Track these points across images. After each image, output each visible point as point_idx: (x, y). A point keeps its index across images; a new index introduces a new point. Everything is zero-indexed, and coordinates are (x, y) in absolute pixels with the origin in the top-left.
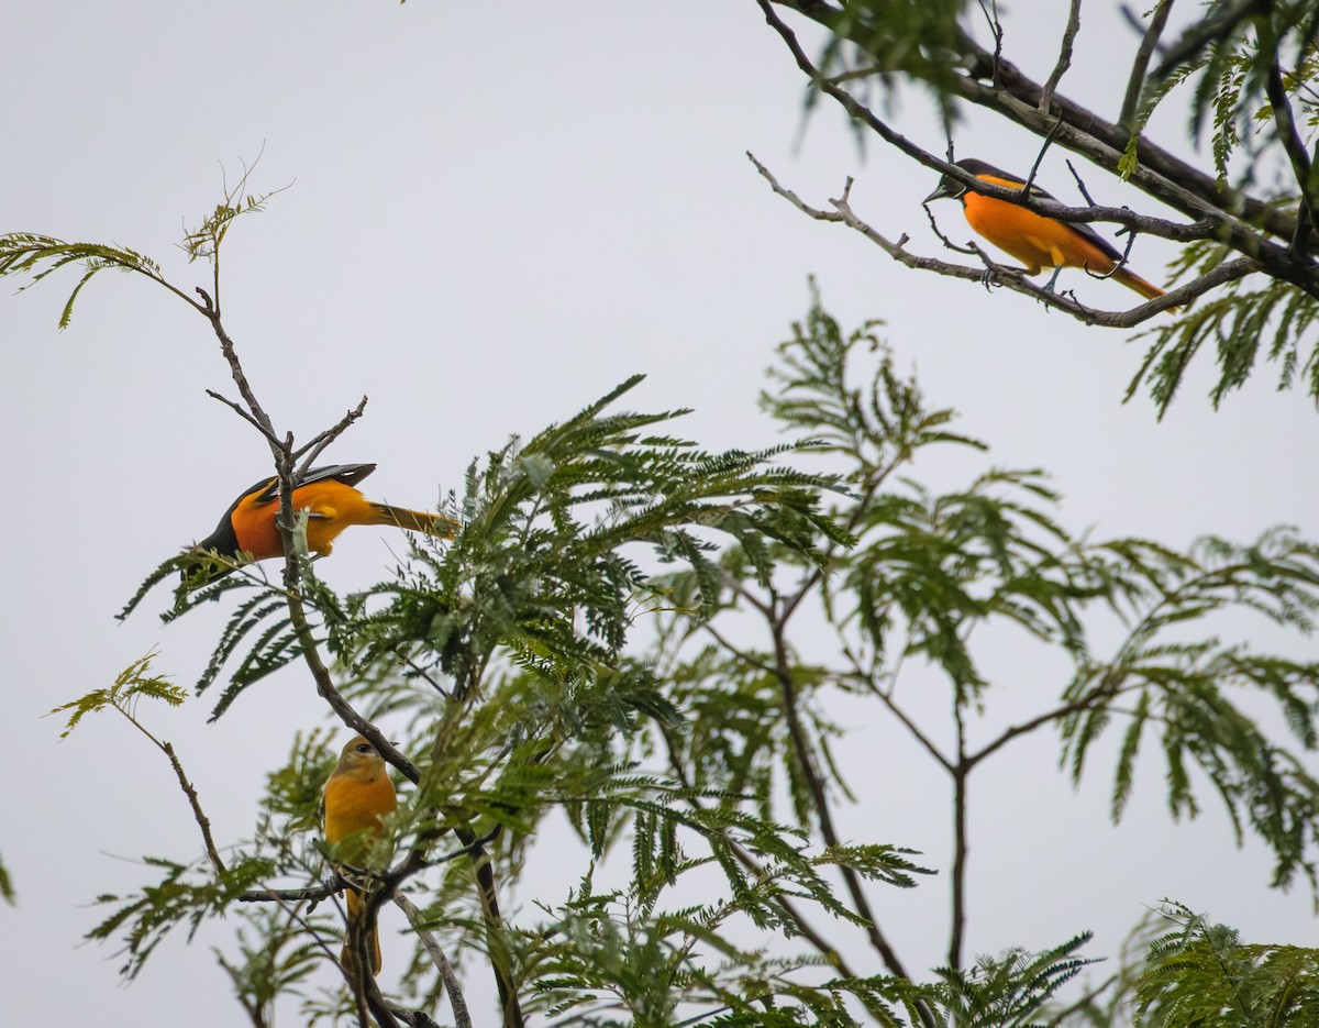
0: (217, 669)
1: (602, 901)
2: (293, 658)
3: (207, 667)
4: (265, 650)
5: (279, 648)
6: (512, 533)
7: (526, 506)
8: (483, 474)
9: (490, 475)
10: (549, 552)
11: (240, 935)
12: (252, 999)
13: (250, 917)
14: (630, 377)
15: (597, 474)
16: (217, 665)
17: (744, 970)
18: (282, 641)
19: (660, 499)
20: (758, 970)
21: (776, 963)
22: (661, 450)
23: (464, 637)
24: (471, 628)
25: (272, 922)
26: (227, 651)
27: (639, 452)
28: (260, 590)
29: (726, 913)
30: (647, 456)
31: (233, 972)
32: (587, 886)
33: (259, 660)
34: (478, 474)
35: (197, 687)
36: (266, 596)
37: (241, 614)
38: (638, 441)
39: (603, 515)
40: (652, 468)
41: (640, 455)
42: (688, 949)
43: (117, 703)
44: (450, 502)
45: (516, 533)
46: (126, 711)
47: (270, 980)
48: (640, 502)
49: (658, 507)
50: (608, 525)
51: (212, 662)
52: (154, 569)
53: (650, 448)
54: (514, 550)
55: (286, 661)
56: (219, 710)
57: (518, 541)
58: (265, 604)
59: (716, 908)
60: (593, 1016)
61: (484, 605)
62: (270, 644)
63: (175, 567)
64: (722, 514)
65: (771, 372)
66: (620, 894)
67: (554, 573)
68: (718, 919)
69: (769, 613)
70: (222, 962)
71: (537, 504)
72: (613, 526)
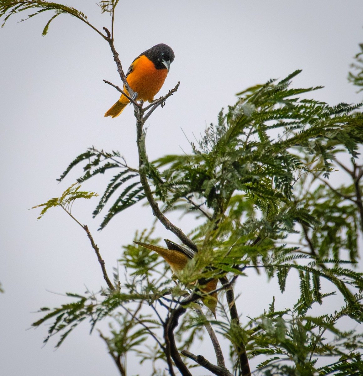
0: (103, 206)
1: (281, 314)
2: (138, 201)
3: (98, 204)
4: (126, 197)
5: (132, 196)
6: (239, 143)
7: (246, 130)
8: (226, 115)
9: (229, 116)
10: (256, 151)
11: (110, 325)
12: (116, 354)
13: (115, 317)
14: (294, 71)
15: (278, 115)
16: (103, 204)
17: (345, 340)
18: (134, 193)
19: (308, 126)
20: (352, 340)
21: (360, 336)
22: (308, 105)
23: (217, 191)
24: (221, 186)
25: (125, 318)
26: (108, 197)
27: (298, 105)
28: (123, 169)
29: (338, 317)
30: (302, 107)
31: (106, 340)
32: (272, 308)
33: (123, 201)
34: (224, 115)
35: (93, 214)
36: (126, 172)
37: (114, 180)
38: (298, 101)
39: (282, 134)
40: (304, 112)
41: (299, 107)
42: (320, 336)
43: (63, 206)
44: (211, 129)
45: (242, 143)
46: (67, 210)
47: (125, 345)
48: (299, 127)
49: (307, 130)
50: (284, 139)
51: (100, 203)
52: (74, 158)
53: (303, 104)
54: (241, 150)
55: (135, 202)
56: (103, 225)
57: (242, 147)
58: (125, 176)
59: (334, 315)
60: (277, 364)
61: (227, 176)
62: (128, 194)
63: (84, 157)
64: (336, 132)
65: (352, 65)
66: (290, 310)
67: (258, 160)
68: (334, 320)
69: (353, 174)
70: (101, 336)
71: (251, 129)
72: (287, 140)
